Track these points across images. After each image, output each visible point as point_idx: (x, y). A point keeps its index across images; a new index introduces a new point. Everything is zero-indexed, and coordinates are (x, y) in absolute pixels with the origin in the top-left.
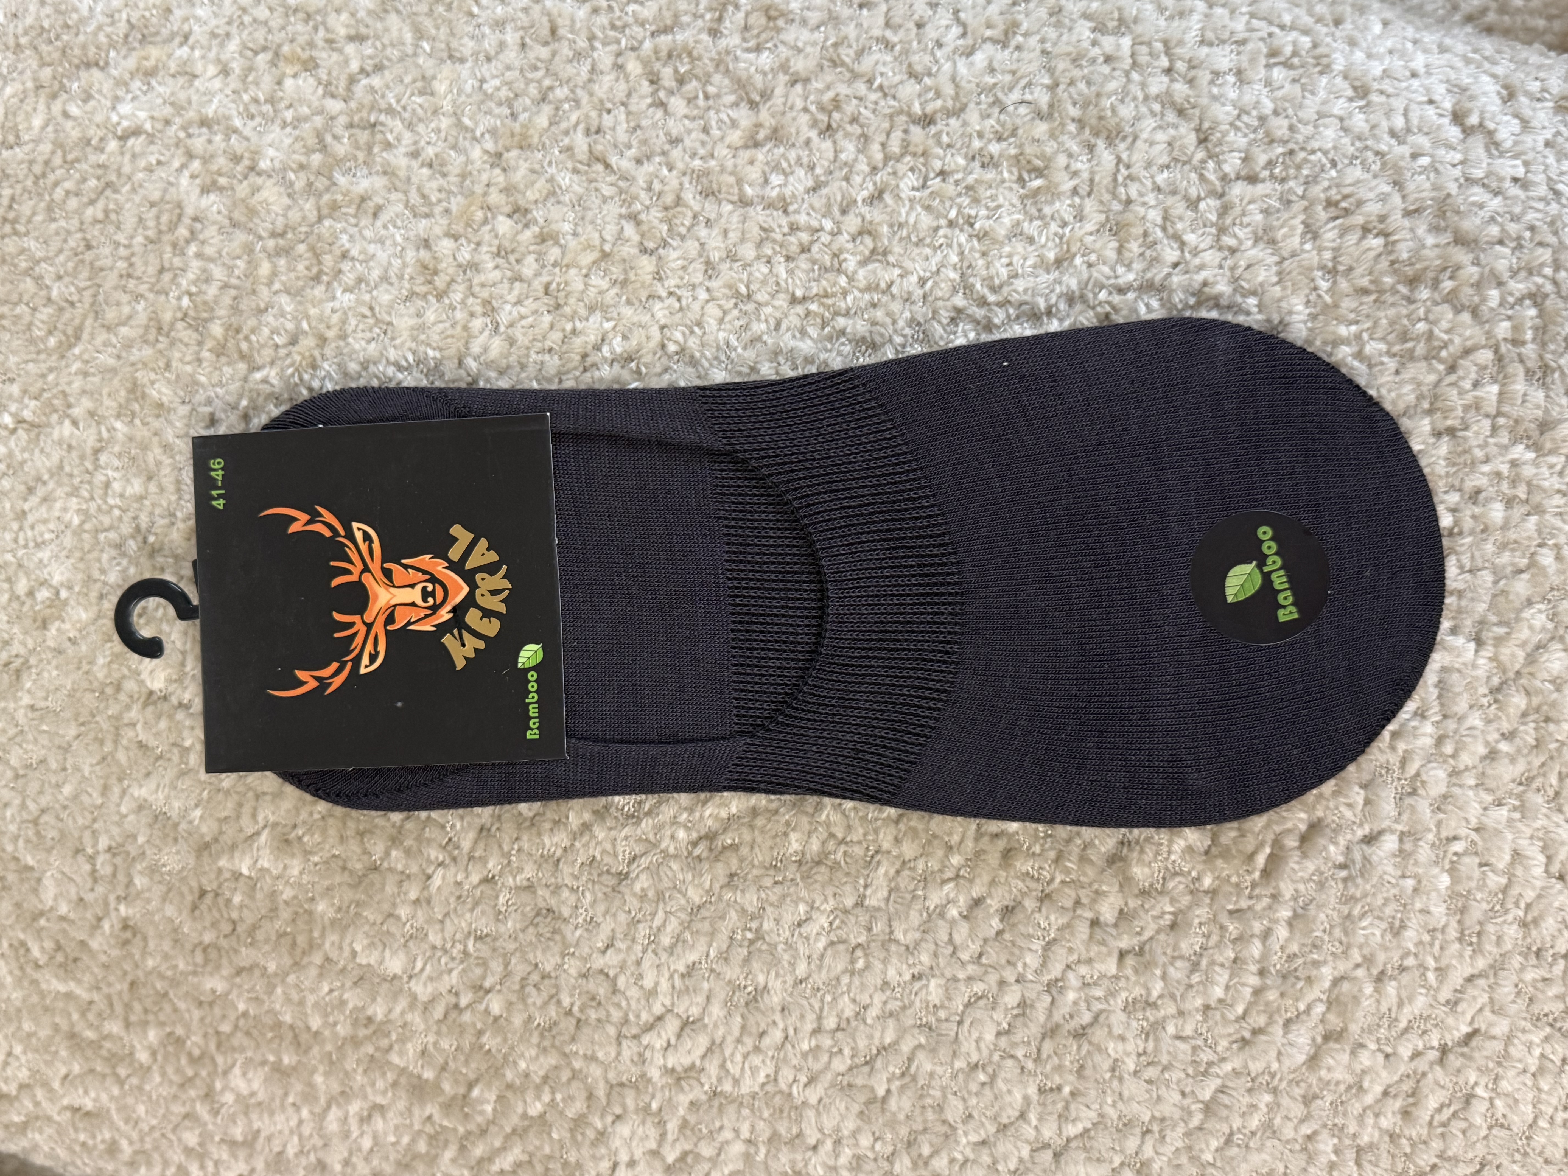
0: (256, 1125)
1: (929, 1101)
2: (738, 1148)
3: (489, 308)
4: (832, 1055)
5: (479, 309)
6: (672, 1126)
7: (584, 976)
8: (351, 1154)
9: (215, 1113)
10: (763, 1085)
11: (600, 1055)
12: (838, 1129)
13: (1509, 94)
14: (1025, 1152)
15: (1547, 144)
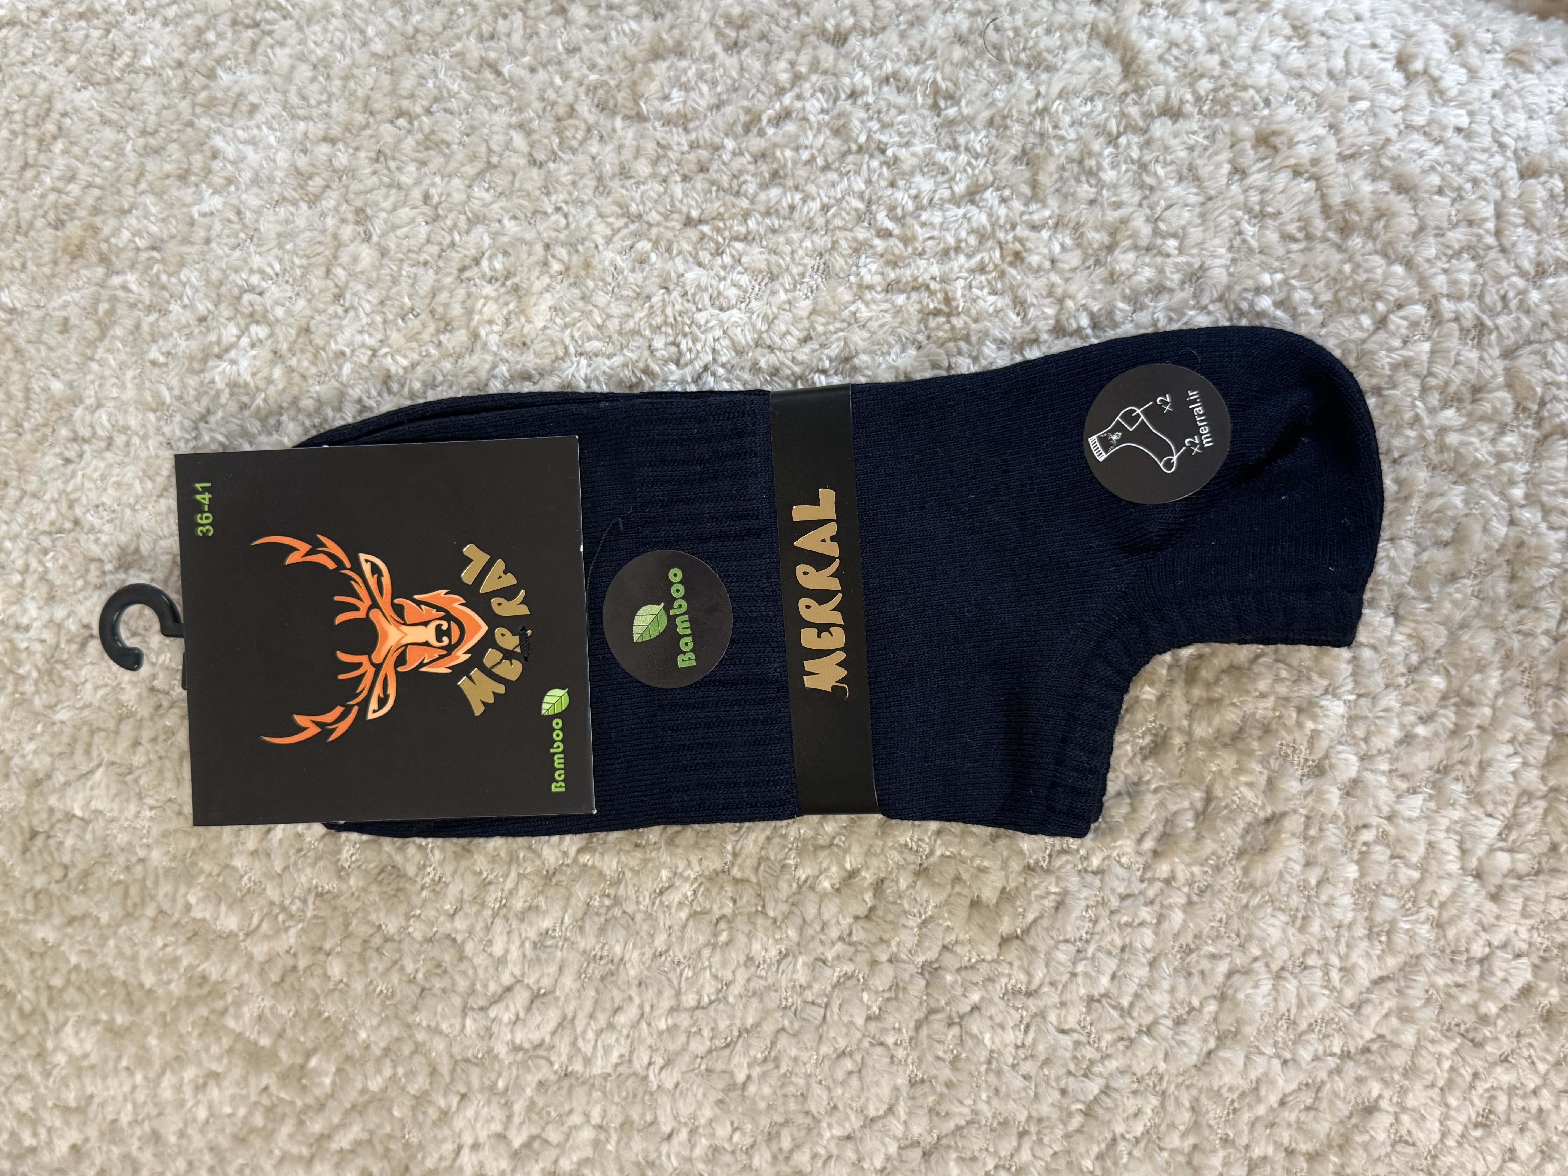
0: (90, 1089)
1: (791, 1089)
2: (587, 1134)
3: (362, 216)
4: (689, 1034)
5: (351, 217)
6: (519, 1107)
7: (429, 940)
8: (186, 1124)
9: (47, 1075)
10: (617, 1065)
11: (444, 1026)
12: (694, 1117)
13: (1458, 43)
14: (893, 1148)
15: (1495, 95)
